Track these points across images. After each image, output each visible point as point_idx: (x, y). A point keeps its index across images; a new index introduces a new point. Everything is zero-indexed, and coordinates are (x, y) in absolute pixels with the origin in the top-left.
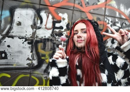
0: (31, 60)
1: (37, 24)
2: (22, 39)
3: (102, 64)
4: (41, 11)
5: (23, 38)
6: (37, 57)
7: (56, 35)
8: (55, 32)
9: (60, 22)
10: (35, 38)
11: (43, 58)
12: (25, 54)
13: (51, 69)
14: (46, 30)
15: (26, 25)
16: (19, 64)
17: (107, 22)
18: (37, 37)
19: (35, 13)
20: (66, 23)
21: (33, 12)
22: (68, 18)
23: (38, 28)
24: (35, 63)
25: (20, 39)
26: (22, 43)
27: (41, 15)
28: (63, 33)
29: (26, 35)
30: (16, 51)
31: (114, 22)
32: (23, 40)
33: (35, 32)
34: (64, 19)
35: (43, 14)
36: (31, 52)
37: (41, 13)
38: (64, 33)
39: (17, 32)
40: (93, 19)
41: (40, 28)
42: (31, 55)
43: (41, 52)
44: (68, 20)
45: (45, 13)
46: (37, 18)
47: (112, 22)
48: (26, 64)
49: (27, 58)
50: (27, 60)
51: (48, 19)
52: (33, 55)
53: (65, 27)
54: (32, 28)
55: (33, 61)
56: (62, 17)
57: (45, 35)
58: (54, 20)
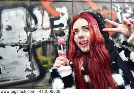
0: (30, 70)
1: (31, 25)
2: (15, 47)
3: (114, 62)
4: (34, 9)
5: (16, 45)
6: (37, 66)
7: (57, 35)
8: (54, 32)
9: (58, 18)
10: (31, 42)
11: (45, 66)
12: (23, 64)
13: (53, 81)
14: (44, 31)
15: (18, 28)
16: (16, 78)
17: (116, 9)
18: (34, 41)
19: (26, 12)
20: (66, 19)
21: (24, 11)
22: (67, 12)
23: (33, 30)
24: (37, 73)
25: (13, 46)
26: (17, 52)
27: (34, 13)
28: (64, 32)
29: (20, 41)
30: (11, 62)
31: (124, 8)
32: (17, 48)
33: (30, 36)
34: (63, 14)
35: (37, 12)
36: (29, 61)
37: (33, 11)
38: (66, 32)
39: (8, 39)
40: (98, 9)
41: (35, 30)
42: (30, 64)
43: (42, 58)
44: (68, 14)
45: (39, 10)
46: (30, 19)
47: (121, 9)
48: (26, 76)
49: (26, 68)
50: (26, 71)
51: (44, 17)
52: (33, 64)
53: (66, 24)
54: (25, 31)
55: (34, 71)
56: (60, 12)
57: (44, 37)
58: (52, 17)
